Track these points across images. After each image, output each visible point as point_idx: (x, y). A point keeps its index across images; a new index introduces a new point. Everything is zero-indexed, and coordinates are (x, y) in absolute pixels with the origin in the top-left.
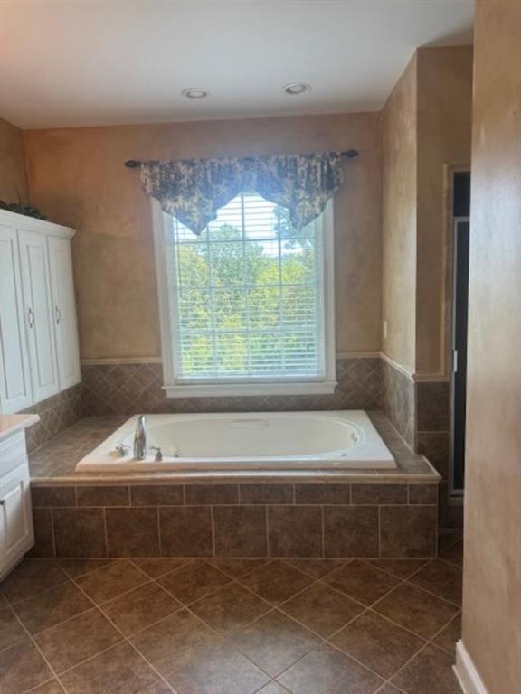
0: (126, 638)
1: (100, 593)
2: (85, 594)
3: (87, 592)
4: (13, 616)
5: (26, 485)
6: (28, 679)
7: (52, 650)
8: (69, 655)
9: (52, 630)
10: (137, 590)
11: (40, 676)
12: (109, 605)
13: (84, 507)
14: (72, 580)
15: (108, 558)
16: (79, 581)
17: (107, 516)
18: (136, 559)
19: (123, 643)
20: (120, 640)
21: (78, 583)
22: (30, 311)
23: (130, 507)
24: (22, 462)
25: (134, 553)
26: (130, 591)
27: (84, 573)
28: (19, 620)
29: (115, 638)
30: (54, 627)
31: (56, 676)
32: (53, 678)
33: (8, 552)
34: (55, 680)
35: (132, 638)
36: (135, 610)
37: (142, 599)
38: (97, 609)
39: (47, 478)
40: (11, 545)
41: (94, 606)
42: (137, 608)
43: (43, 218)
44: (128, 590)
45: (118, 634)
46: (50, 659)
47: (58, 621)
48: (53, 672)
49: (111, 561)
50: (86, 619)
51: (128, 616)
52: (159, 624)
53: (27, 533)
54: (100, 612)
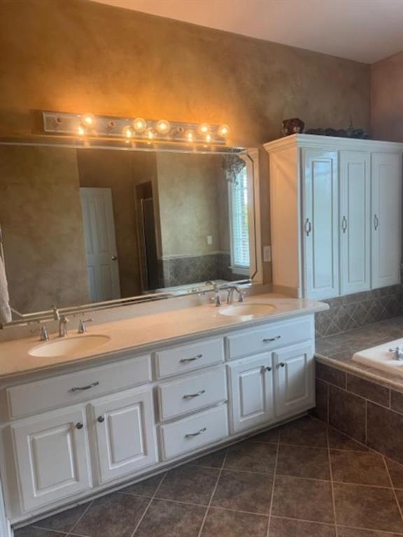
0: (336, 525)
1: (341, 471)
2: (330, 466)
3: (333, 464)
4: (275, 452)
5: (310, 357)
6: (253, 503)
7: (281, 494)
8: (288, 506)
9: (291, 479)
10: (373, 488)
11: (261, 507)
12: (341, 486)
13: (353, 393)
14: (329, 449)
15: (365, 446)
16: (333, 453)
17: (368, 408)
18: (390, 459)
19: (330, 527)
20: (330, 522)
21: (331, 453)
22: (344, 219)
23: (389, 409)
24: (310, 339)
25: (390, 453)
26: (367, 486)
27: (341, 448)
28: (277, 458)
29: (327, 517)
30: (294, 477)
31: (270, 515)
32: (267, 515)
33: (287, 404)
34: (267, 518)
35: (341, 529)
36: (359, 505)
37: (371, 499)
38: (330, 483)
39: (326, 358)
40: (290, 400)
41: (330, 479)
42: (362, 505)
43: (366, 138)
44: (365, 483)
45: (332, 516)
46: (275, 500)
47: (299, 475)
48: (270, 510)
49: (368, 450)
50: (317, 487)
51: (351, 507)
52: (371, 532)
53: (307, 395)
54: (331, 487)
